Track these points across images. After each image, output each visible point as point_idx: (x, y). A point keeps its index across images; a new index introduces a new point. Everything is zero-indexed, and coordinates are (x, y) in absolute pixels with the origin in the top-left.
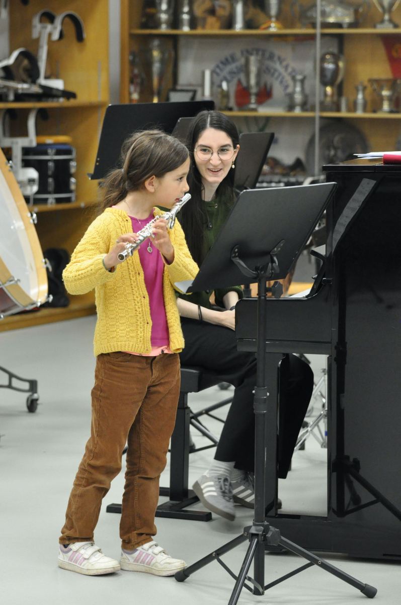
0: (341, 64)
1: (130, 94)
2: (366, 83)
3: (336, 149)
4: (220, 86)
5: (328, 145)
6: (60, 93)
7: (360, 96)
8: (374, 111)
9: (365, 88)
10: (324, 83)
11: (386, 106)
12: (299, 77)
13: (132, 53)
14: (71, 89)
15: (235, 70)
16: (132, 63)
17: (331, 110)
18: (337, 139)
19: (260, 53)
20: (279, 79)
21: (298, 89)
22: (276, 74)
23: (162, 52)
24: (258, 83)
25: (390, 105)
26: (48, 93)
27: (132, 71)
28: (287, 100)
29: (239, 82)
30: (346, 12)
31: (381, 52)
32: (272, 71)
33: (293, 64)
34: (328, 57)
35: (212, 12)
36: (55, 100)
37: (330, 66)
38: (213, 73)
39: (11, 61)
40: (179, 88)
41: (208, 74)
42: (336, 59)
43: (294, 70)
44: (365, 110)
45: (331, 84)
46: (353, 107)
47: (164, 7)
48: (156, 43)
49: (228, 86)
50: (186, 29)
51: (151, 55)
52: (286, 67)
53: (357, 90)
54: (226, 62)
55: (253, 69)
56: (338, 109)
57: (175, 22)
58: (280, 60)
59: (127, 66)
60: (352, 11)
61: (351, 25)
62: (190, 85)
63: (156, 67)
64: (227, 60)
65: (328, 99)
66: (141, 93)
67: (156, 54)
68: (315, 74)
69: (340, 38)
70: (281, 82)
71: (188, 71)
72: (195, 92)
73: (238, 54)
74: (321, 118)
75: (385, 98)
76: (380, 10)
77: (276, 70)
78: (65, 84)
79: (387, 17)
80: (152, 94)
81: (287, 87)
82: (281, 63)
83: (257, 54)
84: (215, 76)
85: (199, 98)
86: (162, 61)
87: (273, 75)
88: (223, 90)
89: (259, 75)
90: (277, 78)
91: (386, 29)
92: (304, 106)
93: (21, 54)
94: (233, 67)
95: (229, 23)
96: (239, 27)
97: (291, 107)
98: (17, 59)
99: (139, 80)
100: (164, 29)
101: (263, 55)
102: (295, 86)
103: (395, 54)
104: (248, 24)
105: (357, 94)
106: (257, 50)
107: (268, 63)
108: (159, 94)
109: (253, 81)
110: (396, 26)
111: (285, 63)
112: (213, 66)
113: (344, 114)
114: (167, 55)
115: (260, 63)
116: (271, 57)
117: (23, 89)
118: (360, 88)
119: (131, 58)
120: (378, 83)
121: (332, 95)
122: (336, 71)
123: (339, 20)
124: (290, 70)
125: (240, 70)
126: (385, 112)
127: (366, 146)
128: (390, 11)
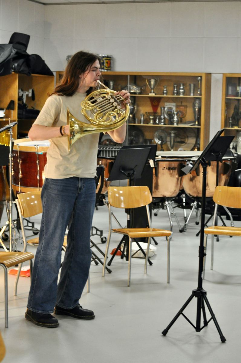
0: (135, 107)
2: (144, 114)
3: (133, 136)
5: (130, 135)
7: (142, 118)
8: (148, 124)
9: (144, 115)
11: (151, 122)
17: (131, 123)
18: (133, 133)
25: (153, 121)
30: (137, 89)
31: (149, 103)
37: (132, 107)
42: (134, 105)
44: (144, 123)
45: (132, 113)
46: (140, 122)
56: (135, 123)
60: (140, 89)
61: (140, 93)
65: (131, 119)
69: (134, 97)
74: (129, 125)
75: (151, 119)
76: (150, 89)
79: (152, 91)
91: (152, 95)
103: (154, 104)
105: (141, 118)
110: (156, 94)
113: (137, 124)
118: (142, 115)
120: (149, 114)
121: (132, 117)
122: (133, 109)
123: (136, 92)
126: (151, 124)
127: (143, 136)
128: (153, 89)
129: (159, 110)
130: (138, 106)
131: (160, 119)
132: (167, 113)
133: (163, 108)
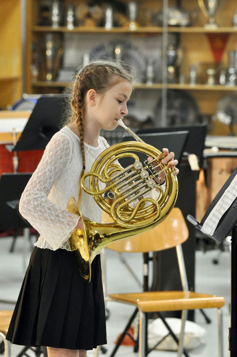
0: (179, 53)
1: (31, 71)
2: (197, 65)
5: (170, 107)
7: (193, 74)
8: (203, 84)
9: (196, 69)
10: (168, 65)
11: (211, 81)
13: (34, 44)
16: (34, 51)
17: (173, 83)
18: (177, 103)
20: (136, 62)
21: (150, 69)
23: (54, 43)
25: (213, 80)
27: (33, 56)
28: (141, 76)
31: (206, 45)
33: (146, 52)
34: (170, 46)
35: (89, 16)
37: (172, 53)
40: (64, 67)
42: (176, 48)
43: (146, 57)
44: (196, 83)
45: (172, 65)
46: (188, 81)
47: (55, 11)
48: (49, 37)
50: (70, 27)
51: (46, 45)
52: (141, 54)
53: (190, 70)
54: (99, 49)
56: (178, 83)
57: (63, 22)
58: (136, 49)
59: (30, 52)
60: (187, 17)
61: (187, 26)
63: (49, 53)
65: (171, 76)
66: (39, 71)
67: (49, 44)
68: (162, 59)
69: (178, 34)
70: (138, 64)
71: (71, 56)
73: (106, 44)
74: (167, 89)
75: (210, 76)
77: (134, 56)
79: (212, 20)
80: (47, 71)
81: (141, 67)
82: (137, 51)
86: (54, 49)
91: (212, 28)
92: (155, 80)
95: (102, 23)
96: (109, 26)
97: (145, 81)
99: (37, 62)
100: (55, 27)
102: (147, 68)
103: (216, 46)
104: (116, 24)
105: (190, 73)
108: (52, 72)
110: (219, 26)
111: (140, 52)
112: (90, 51)
113: (182, 86)
115: (123, 50)
118: (193, 68)
120: (206, 66)
121: (174, 73)
122: (176, 58)
123: (179, 22)
124: (143, 56)
126: (210, 84)
127: (195, 107)
128: (213, 16)
129: (225, 58)
130: (185, 51)
131: (228, 75)
133: (232, 55)
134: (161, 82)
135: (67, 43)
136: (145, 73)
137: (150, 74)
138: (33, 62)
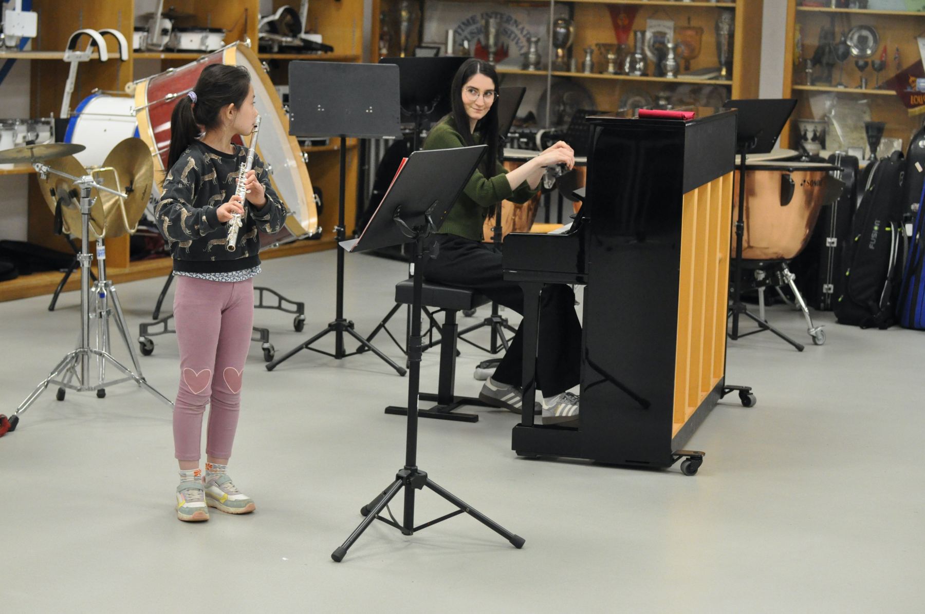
0: (572, 29)
1: (380, 49)
2: (594, 47)
3: (564, 104)
4: (462, 45)
5: (557, 101)
6: (319, 47)
7: (588, 58)
8: (601, 73)
9: (592, 53)
10: (556, 46)
11: (611, 68)
12: (534, 39)
13: (383, 13)
14: (328, 43)
15: (475, 31)
16: (382, 22)
17: (561, 70)
18: (566, 96)
19: (499, 16)
20: (515, 41)
21: (533, 50)
22: (513, 36)
23: (410, 13)
24: (496, 44)
25: (614, 67)
26: (309, 46)
27: (382, 28)
28: (522, 59)
29: (479, 42)
31: (608, 20)
32: (509, 32)
33: (528, 28)
34: (560, 22)
36: (314, 52)
37: (562, 30)
38: (455, 32)
39: (277, 16)
40: (424, 45)
41: (451, 33)
42: (567, 24)
43: (528, 33)
44: (592, 71)
45: (562, 46)
46: (582, 68)
48: (405, 4)
49: (469, 44)
51: (400, 15)
52: (522, 30)
53: (586, 53)
54: (467, 23)
55: (492, 30)
56: (569, 70)
58: (516, 23)
59: (378, 24)
62: (435, 43)
63: (404, 25)
64: (468, 21)
65: (560, 60)
66: (390, 49)
67: (404, 14)
68: (549, 37)
69: (572, 5)
70: (517, 43)
71: (432, 30)
72: (438, 49)
73: (479, 17)
74: (553, 76)
75: (610, 61)
77: (512, 32)
78: (323, 38)
80: (400, 51)
81: (522, 48)
82: (517, 26)
83: (496, 18)
84: (457, 35)
85: (442, 54)
86: (410, 20)
87: (509, 37)
88: (464, 48)
89: (497, 36)
90: (513, 40)
92: (538, 64)
93: (286, 10)
94: (473, 28)
97: (526, 66)
98: (282, 15)
99: (387, 37)
101: (501, 18)
102: (529, 48)
103: (619, 23)
105: (586, 57)
106: (496, 14)
107: (506, 25)
108: (406, 50)
109: (492, 41)
111: (520, 27)
112: (456, 26)
113: (573, 73)
114: (414, 16)
115: (499, 25)
116: (508, 20)
117: (286, 42)
118: (588, 51)
119: (381, 17)
120: (606, 48)
121: (563, 56)
122: (567, 34)
124: (525, 32)
125: (479, 31)
126: (610, 73)
127: (592, 103)
129: (630, 39)
130: (581, 26)
131: (633, 62)
132: (653, 46)
133: (639, 35)
134: (546, 68)
135: (428, 14)
136: (526, 55)
137: (532, 57)
138: (381, 38)
